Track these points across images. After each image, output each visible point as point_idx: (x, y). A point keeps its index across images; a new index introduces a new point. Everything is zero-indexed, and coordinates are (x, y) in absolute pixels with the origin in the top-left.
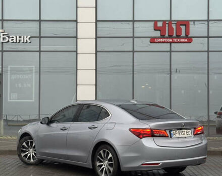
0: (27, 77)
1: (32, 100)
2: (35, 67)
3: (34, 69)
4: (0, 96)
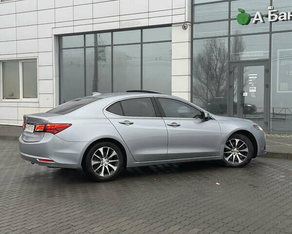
4: (267, 86)
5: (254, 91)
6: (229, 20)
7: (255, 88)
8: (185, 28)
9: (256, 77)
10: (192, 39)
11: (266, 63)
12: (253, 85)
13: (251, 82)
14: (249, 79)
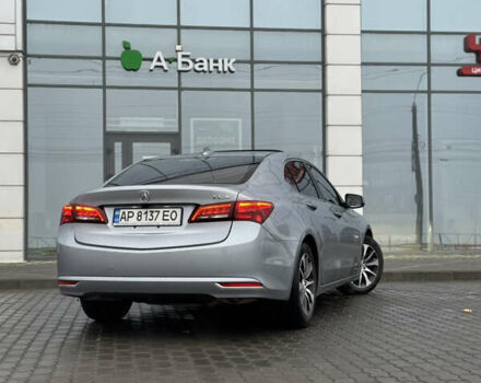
0: (228, 140)
2: (242, 122)
3: (240, 124)
6: (104, 58)
11: (174, 139)
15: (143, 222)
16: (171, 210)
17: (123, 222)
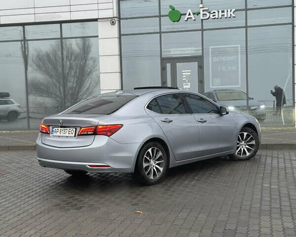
0: (232, 58)
1: (238, 84)
2: (240, 46)
3: (239, 48)
4: (201, 82)
5: (188, 87)
6: (160, 16)
7: (189, 84)
8: (113, 23)
9: (190, 73)
10: (120, 35)
11: (199, 60)
12: (187, 81)
13: (184, 78)
14: (183, 75)
15: (62, 135)
16: (72, 129)
17: (55, 134)
